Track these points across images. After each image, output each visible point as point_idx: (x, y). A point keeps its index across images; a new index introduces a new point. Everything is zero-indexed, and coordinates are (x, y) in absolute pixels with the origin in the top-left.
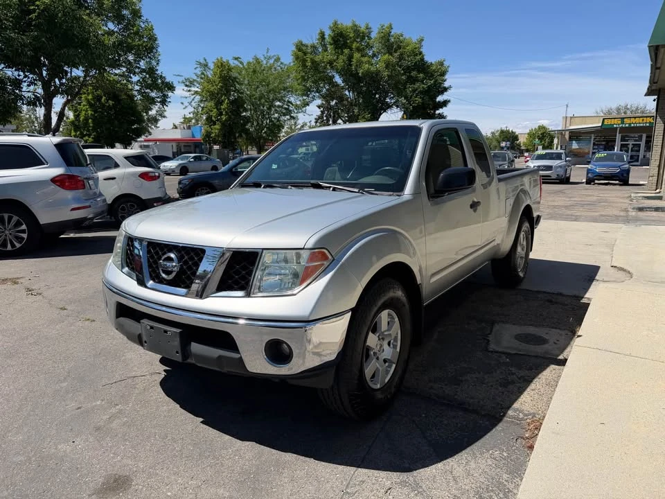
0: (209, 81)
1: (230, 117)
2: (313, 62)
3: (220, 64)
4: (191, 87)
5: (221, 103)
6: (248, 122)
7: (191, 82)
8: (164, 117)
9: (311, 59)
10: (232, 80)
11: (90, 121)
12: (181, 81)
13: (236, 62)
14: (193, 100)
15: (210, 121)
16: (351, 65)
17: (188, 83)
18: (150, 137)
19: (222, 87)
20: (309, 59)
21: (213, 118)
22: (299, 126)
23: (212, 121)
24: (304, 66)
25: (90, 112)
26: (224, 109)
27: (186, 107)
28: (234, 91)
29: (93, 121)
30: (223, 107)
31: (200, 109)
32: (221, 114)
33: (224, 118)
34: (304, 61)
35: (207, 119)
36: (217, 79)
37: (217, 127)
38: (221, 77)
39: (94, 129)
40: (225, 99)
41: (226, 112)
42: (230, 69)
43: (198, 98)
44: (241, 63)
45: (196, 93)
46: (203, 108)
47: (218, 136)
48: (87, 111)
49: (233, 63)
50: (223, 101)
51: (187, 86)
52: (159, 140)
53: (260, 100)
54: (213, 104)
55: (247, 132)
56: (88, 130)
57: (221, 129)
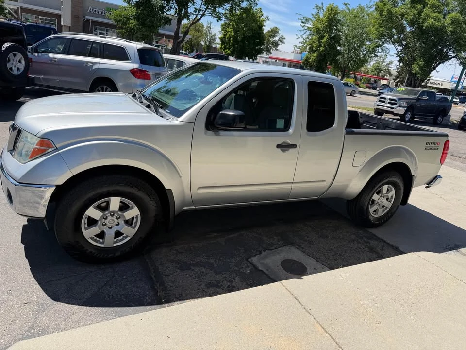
0: (319, 20)
1: (326, 49)
2: (389, 12)
3: (330, 8)
4: (305, 23)
5: (323, 38)
6: (339, 55)
7: (307, 20)
8: (283, 43)
9: (388, 9)
10: (336, 22)
11: (231, 39)
12: (300, 18)
13: (344, 7)
14: (305, 33)
15: (312, 50)
16: (419, 19)
17: (304, 21)
18: (271, 56)
19: (327, 26)
20: (386, 9)
21: (314, 49)
22: (385, 64)
23: (313, 50)
24: (381, 15)
25: (232, 33)
26: (324, 42)
27: (299, 38)
28: (336, 30)
29: (233, 39)
30: (323, 41)
31: (308, 40)
32: (320, 46)
33: (322, 49)
34: (382, 11)
35: (310, 48)
36: (325, 19)
37: (315, 55)
38: (328, 18)
39: (233, 45)
40: (326, 35)
41: (324, 45)
42: (337, 13)
43: (308, 32)
44: (348, 9)
45: (309, 28)
46: (310, 40)
47: (314, 62)
48: (231, 32)
49: (341, 8)
50: (324, 37)
51: (303, 22)
52: (278, 59)
53: (353, 39)
54: (317, 38)
55: (336, 62)
56: (229, 46)
57: (317, 57)
